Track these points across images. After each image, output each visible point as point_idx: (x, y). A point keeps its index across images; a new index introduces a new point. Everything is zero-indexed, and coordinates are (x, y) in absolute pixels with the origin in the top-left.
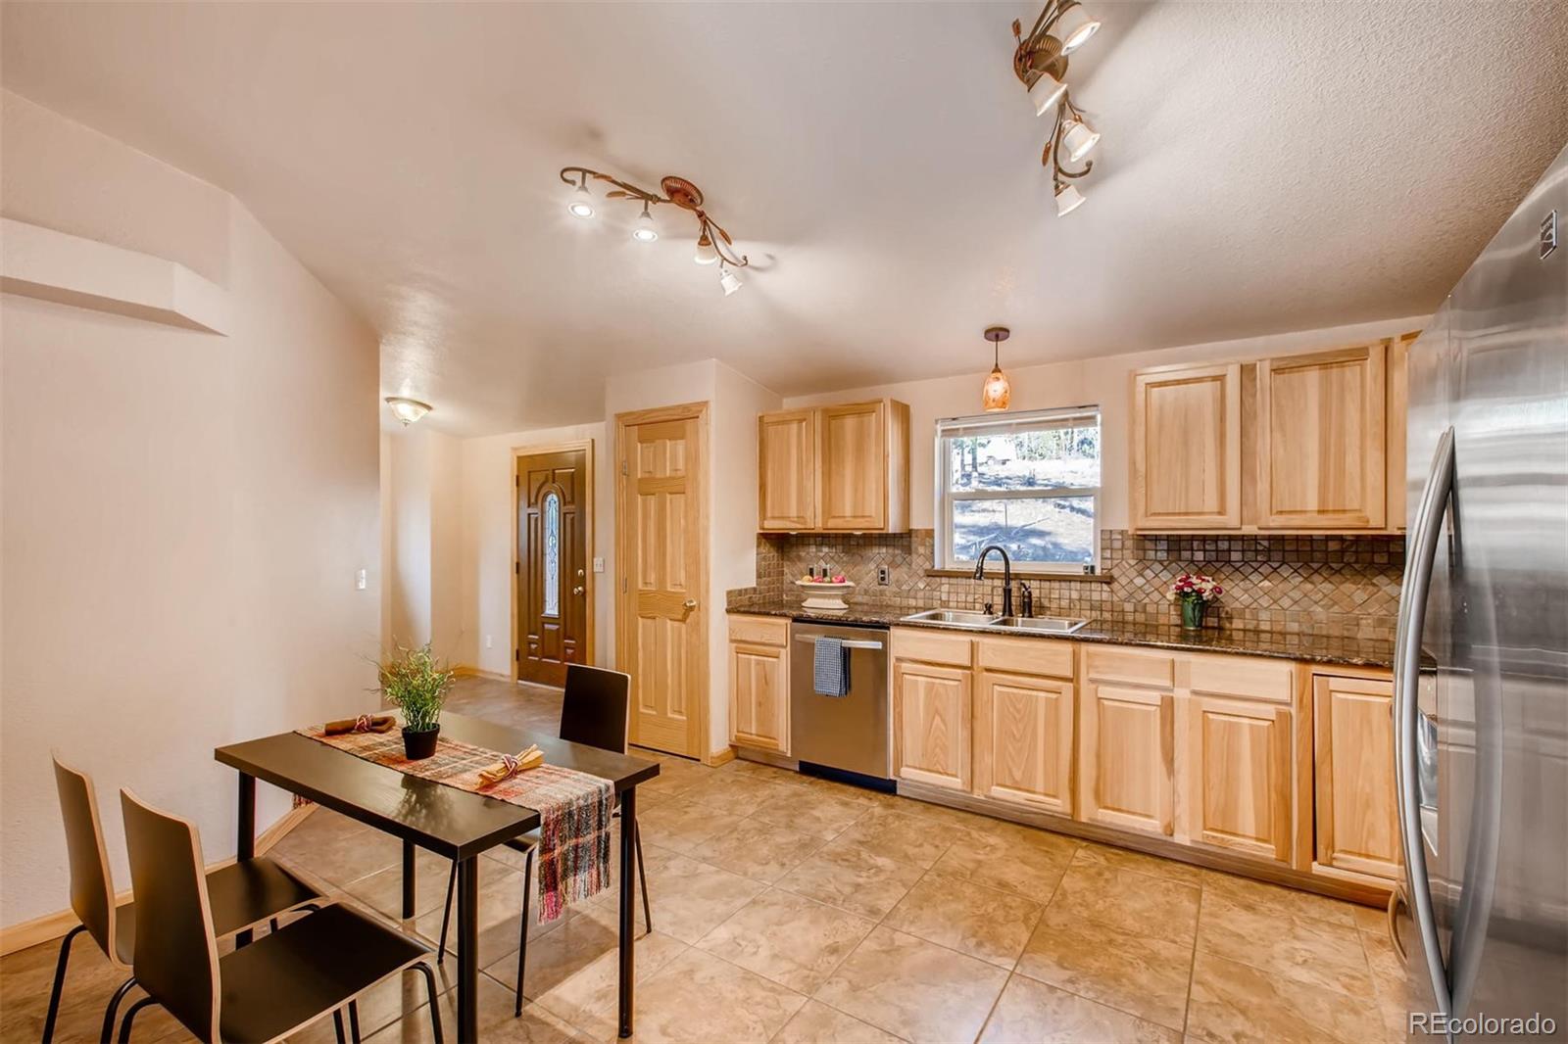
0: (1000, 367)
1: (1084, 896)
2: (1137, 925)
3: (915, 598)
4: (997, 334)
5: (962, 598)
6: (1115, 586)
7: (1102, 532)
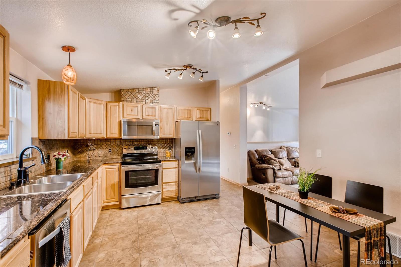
0: (71, 64)
1: (144, 223)
2: (157, 224)
7: (32, 138)
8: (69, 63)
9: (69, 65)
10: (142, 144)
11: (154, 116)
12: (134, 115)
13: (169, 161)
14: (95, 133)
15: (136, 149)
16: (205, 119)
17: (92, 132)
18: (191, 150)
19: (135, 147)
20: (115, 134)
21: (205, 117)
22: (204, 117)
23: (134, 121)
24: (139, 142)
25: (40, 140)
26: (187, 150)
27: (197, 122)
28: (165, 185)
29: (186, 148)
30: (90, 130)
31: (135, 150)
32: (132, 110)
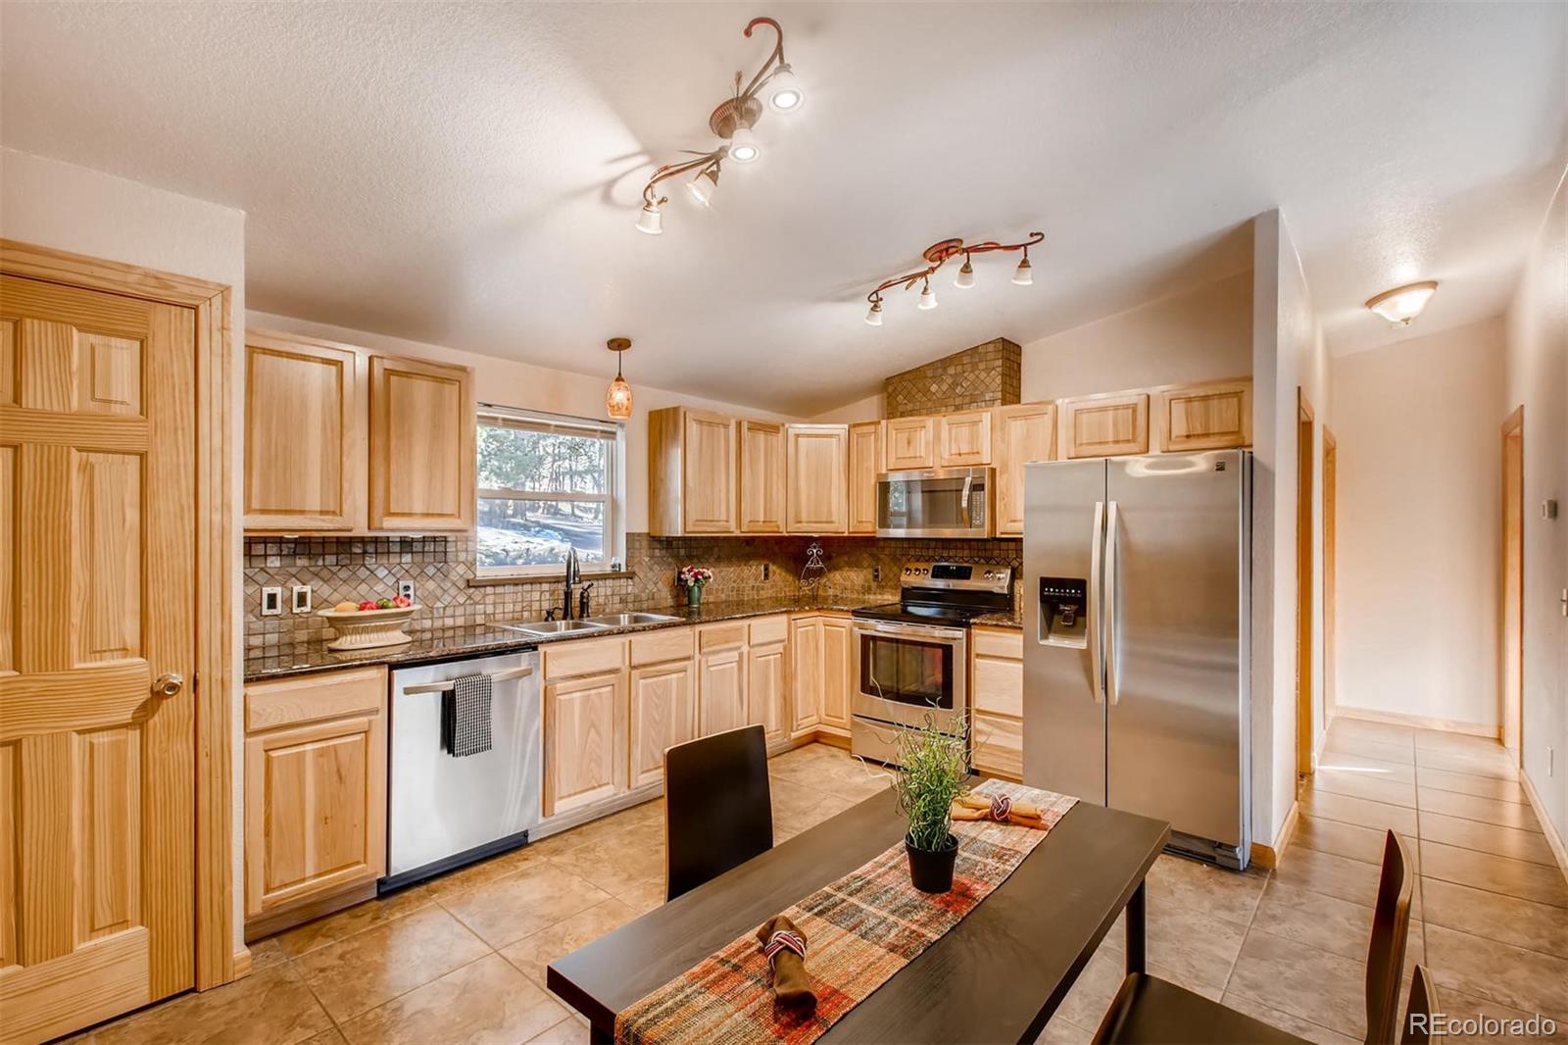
0: (623, 376)
3: (453, 616)
4: (619, 344)
5: (509, 608)
6: (636, 579)
7: (627, 534)
8: (620, 374)
9: (619, 379)
10: (962, 557)
11: (978, 453)
12: (915, 457)
13: (997, 629)
14: (813, 520)
15: (939, 573)
16: (1217, 438)
17: (804, 518)
18: (1060, 592)
19: (935, 567)
20: (867, 522)
21: (1216, 431)
22: (1215, 428)
23: (942, 477)
24: (954, 551)
25: (653, 537)
26: (1049, 591)
27: (1098, 463)
28: (984, 721)
29: (1045, 582)
30: (798, 512)
31: (933, 576)
32: (909, 443)
